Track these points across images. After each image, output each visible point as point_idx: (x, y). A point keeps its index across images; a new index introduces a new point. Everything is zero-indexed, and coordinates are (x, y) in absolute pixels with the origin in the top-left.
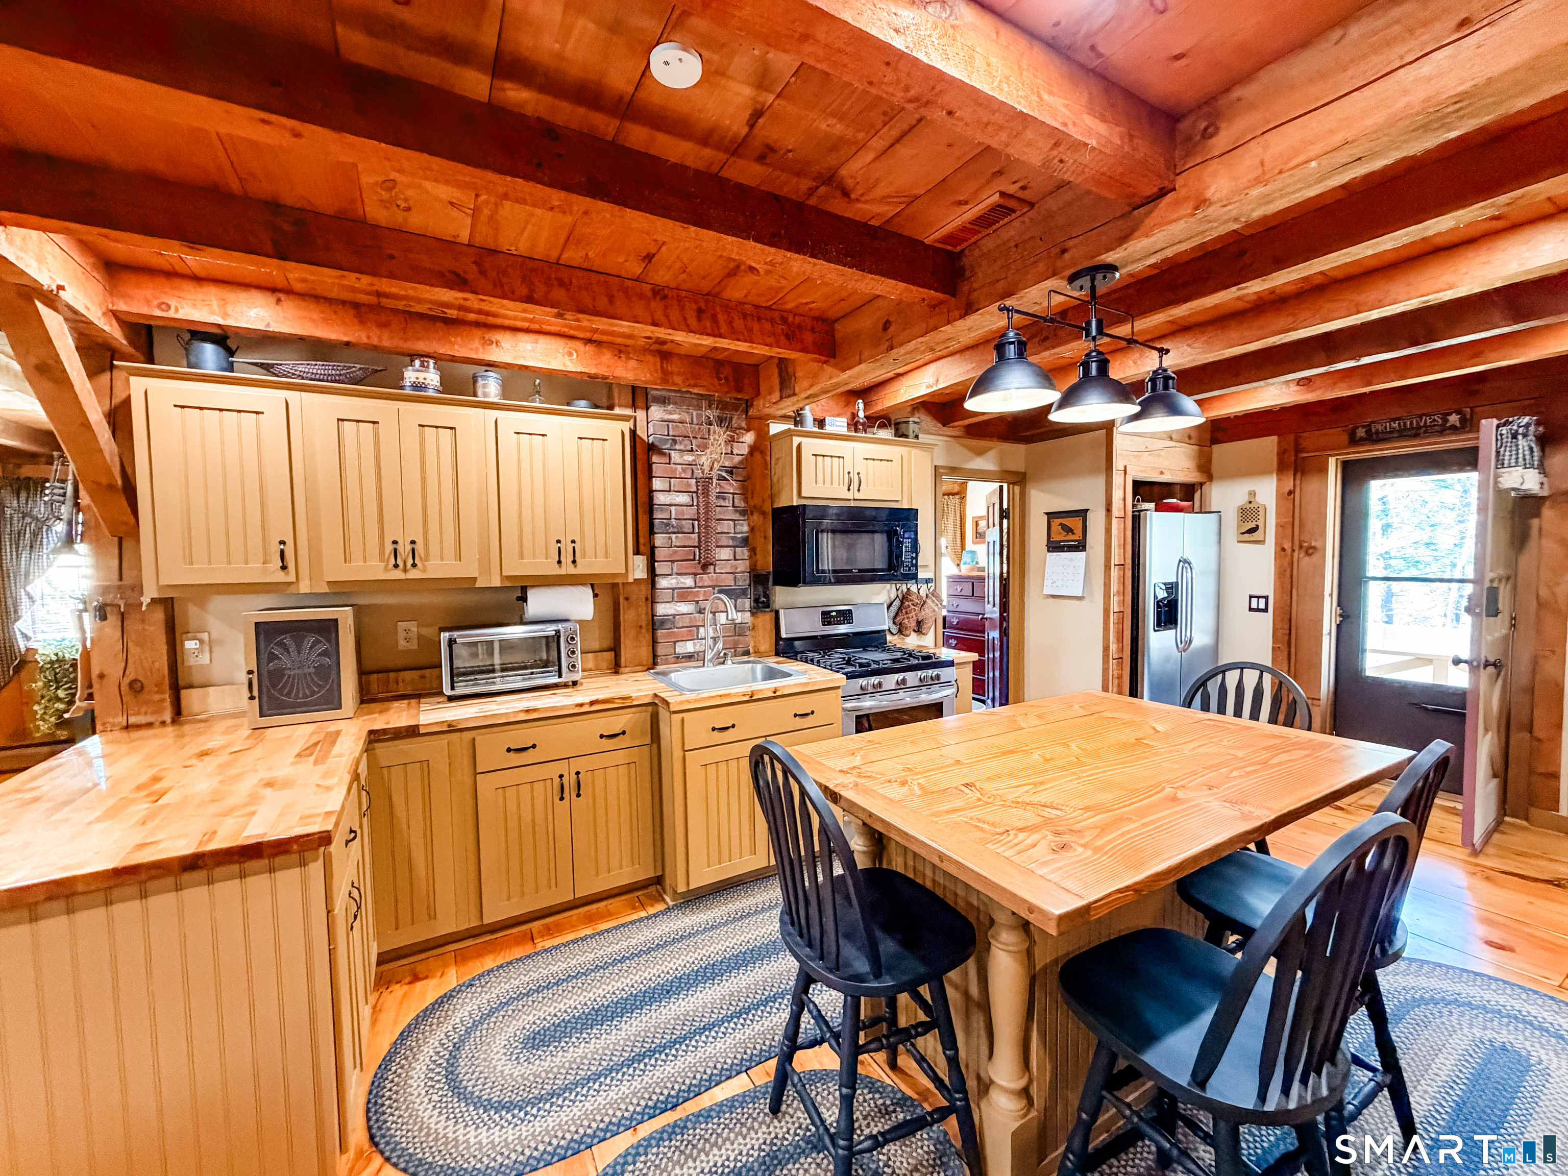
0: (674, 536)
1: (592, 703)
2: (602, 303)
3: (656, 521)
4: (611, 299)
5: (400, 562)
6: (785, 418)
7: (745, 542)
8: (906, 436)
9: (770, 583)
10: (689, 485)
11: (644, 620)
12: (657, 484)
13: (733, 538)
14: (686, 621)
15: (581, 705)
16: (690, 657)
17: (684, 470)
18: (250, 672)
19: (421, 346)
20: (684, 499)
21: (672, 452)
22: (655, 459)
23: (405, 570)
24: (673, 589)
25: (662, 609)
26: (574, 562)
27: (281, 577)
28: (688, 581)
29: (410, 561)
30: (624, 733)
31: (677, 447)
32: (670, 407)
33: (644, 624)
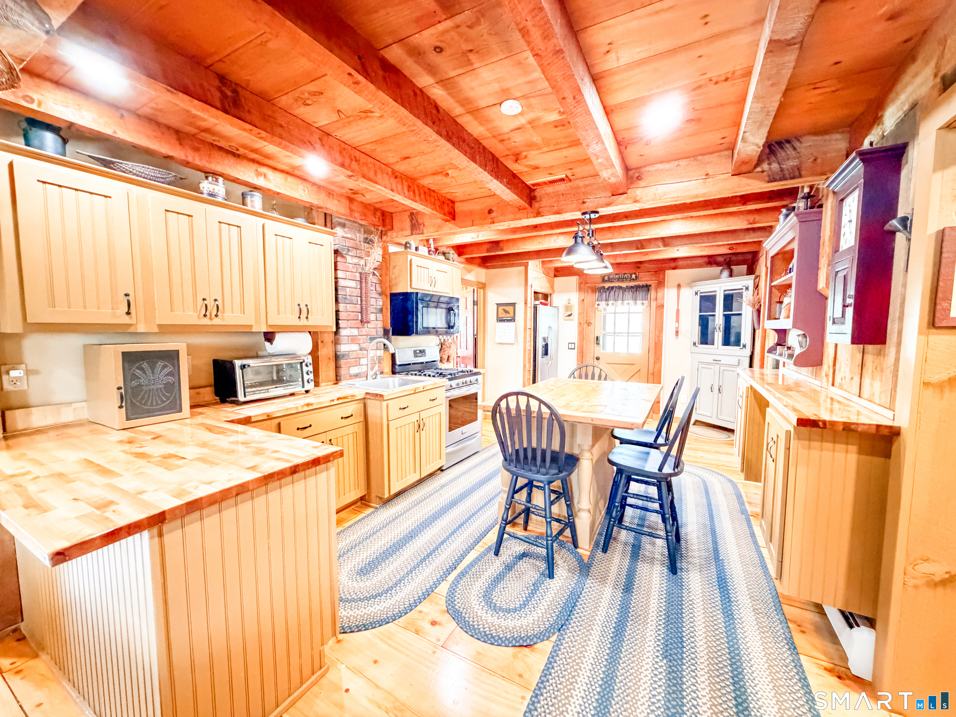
0: (348, 305)
1: (338, 399)
3: (340, 296)
5: (208, 314)
6: (399, 244)
7: (381, 310)
8: (448, 259)
9: (391, 333)
10: (355, 276)
11: (332, 354)
12: (341, 274)
13: (376, 308)
14: (353, 355)
15: (333, 400)
16: (357, 376)
17: (353, 267)
18: (119, 388)
20: (353, 284)
21: (347, 256)
22: (339, 259)
23: (211, 319)
24: (348, 336)
25: (343, 348)
26: (307, 318)
27: (126, 320)
28: (355, 332)
29: (214, 312)
30: (352, 415)
31: (350, 253)
32: (346, 230)
33: (331, 357)
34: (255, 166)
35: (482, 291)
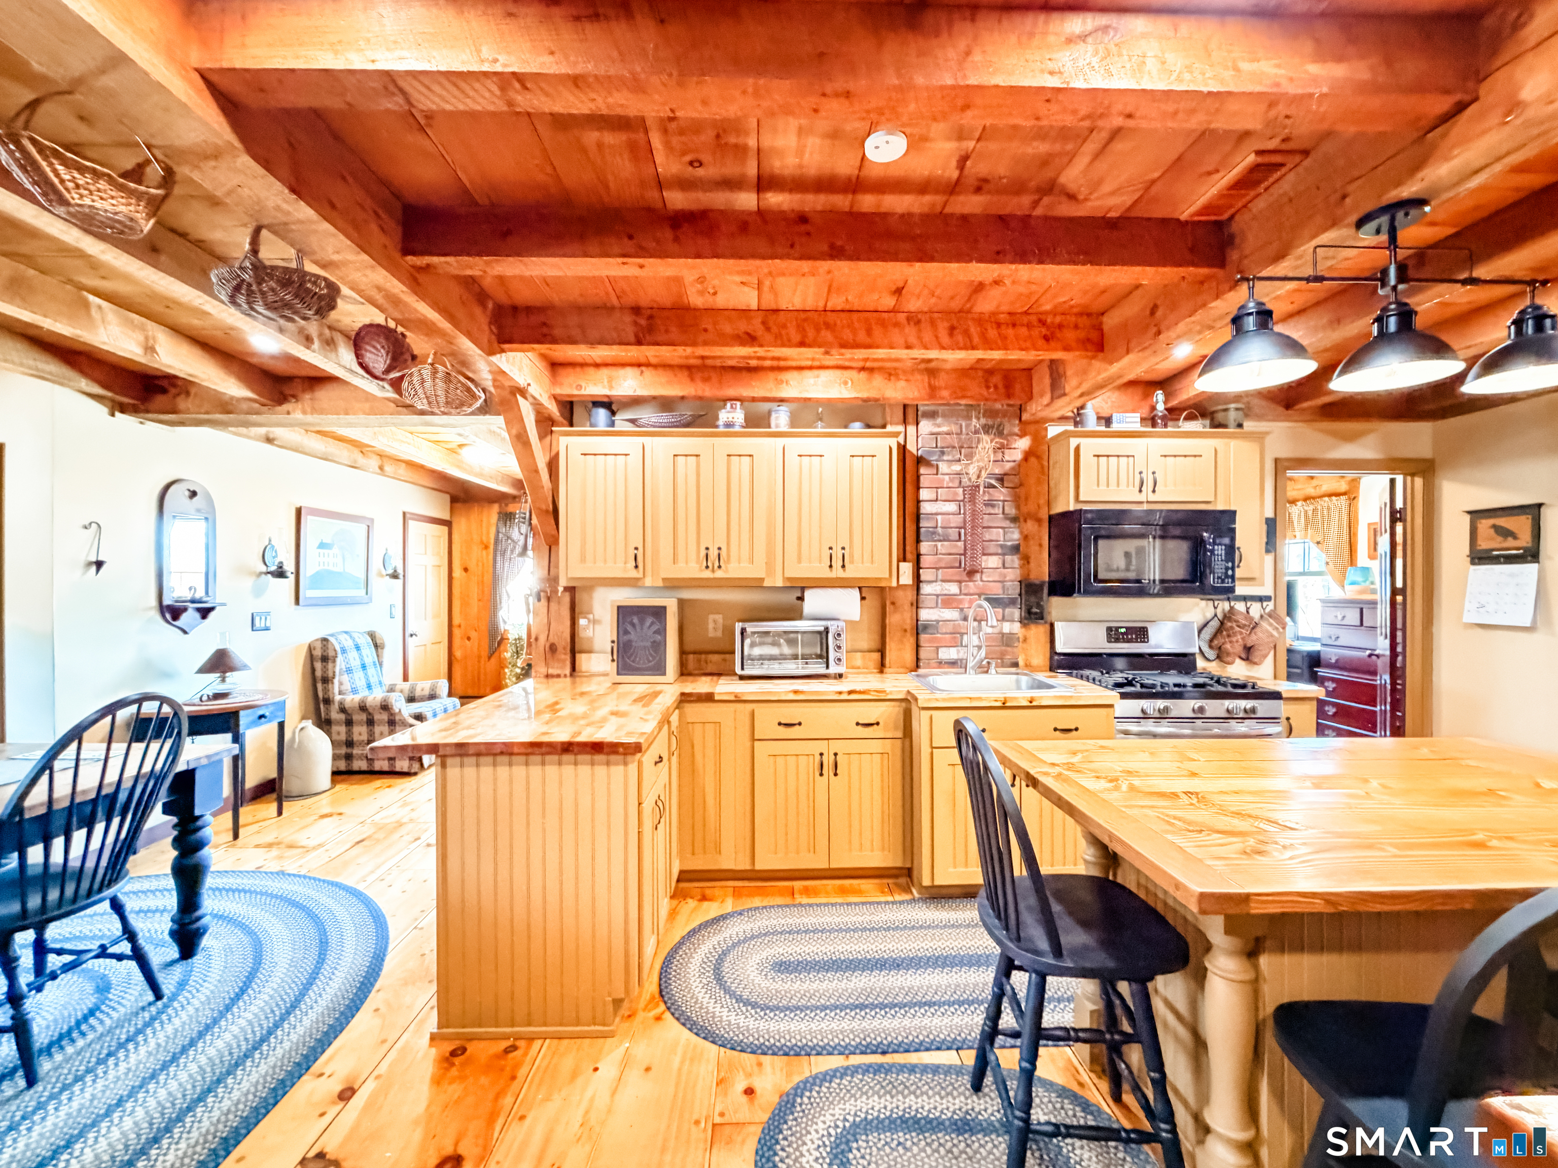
0: (939, 544)
1: (850, 692)
2: (862, 337)
3: (922, 530)
4: (869, 332)
5: (710, 564)
6: (1063, 419)
7: (1016, 549)
8: (1224, 426)
9: (1046, 591)
10: (956, 494)
11: (909, 623)
12: (924, 494)
13: (1002, 546)
14: (949, 628)
15: (840, 693)
16: (953, 664)
17: (951, 480)
18: (613, 642)
19: (731, 392)
20: (952, 507)
21: (940, 464)
22: (922, 470)
23: (713, 571)
24: (937, 596)
25: (926, 615)
26: (843, 566)
27: (634, 574)
28: (953, 588)
29: (717, 564)
30: (878, 724)
31: (945, 458)
32: (939, 420)
33: (908, 627)
34: (772, 375)
35: (1419, 481)
